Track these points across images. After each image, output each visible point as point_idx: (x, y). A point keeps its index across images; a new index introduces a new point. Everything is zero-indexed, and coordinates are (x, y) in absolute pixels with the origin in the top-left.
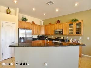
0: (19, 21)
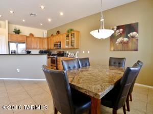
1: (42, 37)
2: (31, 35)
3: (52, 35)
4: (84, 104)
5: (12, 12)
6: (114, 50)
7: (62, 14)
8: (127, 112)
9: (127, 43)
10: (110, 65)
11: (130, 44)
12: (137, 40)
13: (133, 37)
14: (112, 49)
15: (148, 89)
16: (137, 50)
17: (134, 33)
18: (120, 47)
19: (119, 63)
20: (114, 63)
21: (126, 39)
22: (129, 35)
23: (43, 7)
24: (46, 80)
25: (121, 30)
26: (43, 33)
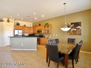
0: (14, 25)
1: (30, 26)
2: (25, 26)
3: (36, 26)
4: (62, 57)
5: (18, 15)
6: (70, 35)
7: (43, 16)
8: (77, 62)
9: (76, 31)
10: (68, 42)
11: (77, 32)
12: (81, 30)
13: (79, 29)
14: (69, 34)
15: (87, 53)
16: (81, 35)
17: (79, 27)
18: (72, 33)
19: (73, 41)
20: (70, 41)
21: (75, 30)
22: (77, 28)
23: (35, 14)
24: (36, 50)
25: (73, 25)
26: (31, 24)
